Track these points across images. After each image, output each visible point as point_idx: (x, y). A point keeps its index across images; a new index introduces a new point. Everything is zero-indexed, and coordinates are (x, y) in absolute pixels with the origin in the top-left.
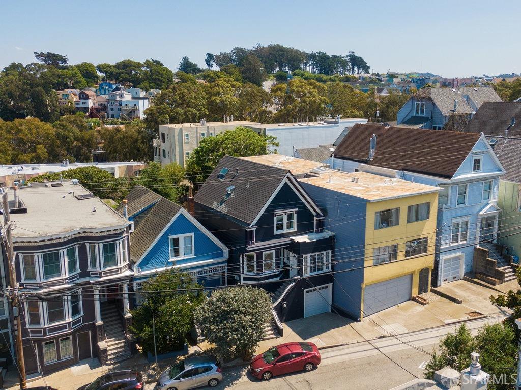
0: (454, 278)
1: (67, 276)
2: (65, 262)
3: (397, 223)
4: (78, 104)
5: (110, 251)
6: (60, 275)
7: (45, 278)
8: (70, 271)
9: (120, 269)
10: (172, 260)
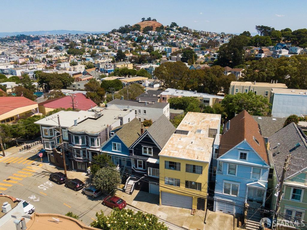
0: (228, 212)
1: (81, 144)
2: (80, 140)
3: (180, 170)
4: (256, 55)
5: (93, 141)
6: (79, 144)
7: (75, 143)
8: (82, 143)
9: (96, 148)
10: (113, 150)
